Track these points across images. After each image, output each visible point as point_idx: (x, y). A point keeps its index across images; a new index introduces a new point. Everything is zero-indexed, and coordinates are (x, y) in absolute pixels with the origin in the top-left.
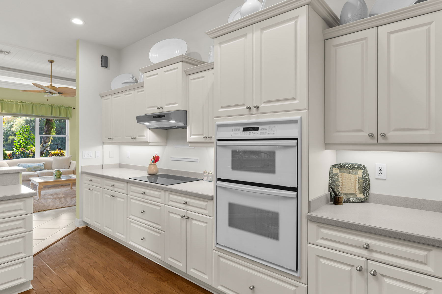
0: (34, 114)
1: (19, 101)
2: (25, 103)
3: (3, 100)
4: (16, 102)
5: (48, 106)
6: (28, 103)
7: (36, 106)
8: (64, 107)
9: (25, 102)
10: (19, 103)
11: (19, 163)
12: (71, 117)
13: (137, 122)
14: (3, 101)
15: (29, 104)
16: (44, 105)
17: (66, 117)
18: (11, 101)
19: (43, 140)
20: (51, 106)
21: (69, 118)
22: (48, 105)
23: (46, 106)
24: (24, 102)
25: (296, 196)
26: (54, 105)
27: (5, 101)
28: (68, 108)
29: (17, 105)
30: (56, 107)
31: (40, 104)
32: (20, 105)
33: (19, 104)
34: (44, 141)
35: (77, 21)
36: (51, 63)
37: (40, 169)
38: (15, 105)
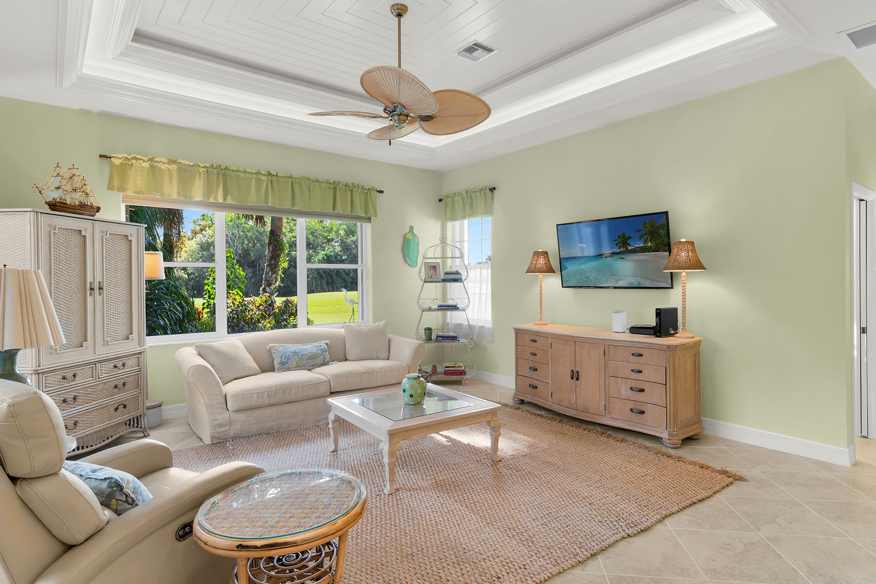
0: (295, 209)
1: (263, 172)
2: (275, 178)
3: (226, 168)
4: (256, 173)
5: (326, 185)
6: (283, 177)
7: (300, 185)
8: (360, 189)
9: (277, 175)
10: (263, 178)
11: (271, 345)
12: (376, 216)
14: (227, 172)
15: (285, 179)
16: (318, 182)
17: (364, 215)
18: (245, 172)
19: (265, 278)
20: (333, 186)
21: (370, 219)
22: (328, 182)
23: (322, 185)
24: (275, 175)
26: (339, 183)
27: (232, 170)
28: (369, 191)
29: (259, 181)
30: (344, 188)
31: (309, 179)
32: (266, 182)
33: (263, 180)
34: (267, 281)
36: (399, 15)
38: (253, 181)
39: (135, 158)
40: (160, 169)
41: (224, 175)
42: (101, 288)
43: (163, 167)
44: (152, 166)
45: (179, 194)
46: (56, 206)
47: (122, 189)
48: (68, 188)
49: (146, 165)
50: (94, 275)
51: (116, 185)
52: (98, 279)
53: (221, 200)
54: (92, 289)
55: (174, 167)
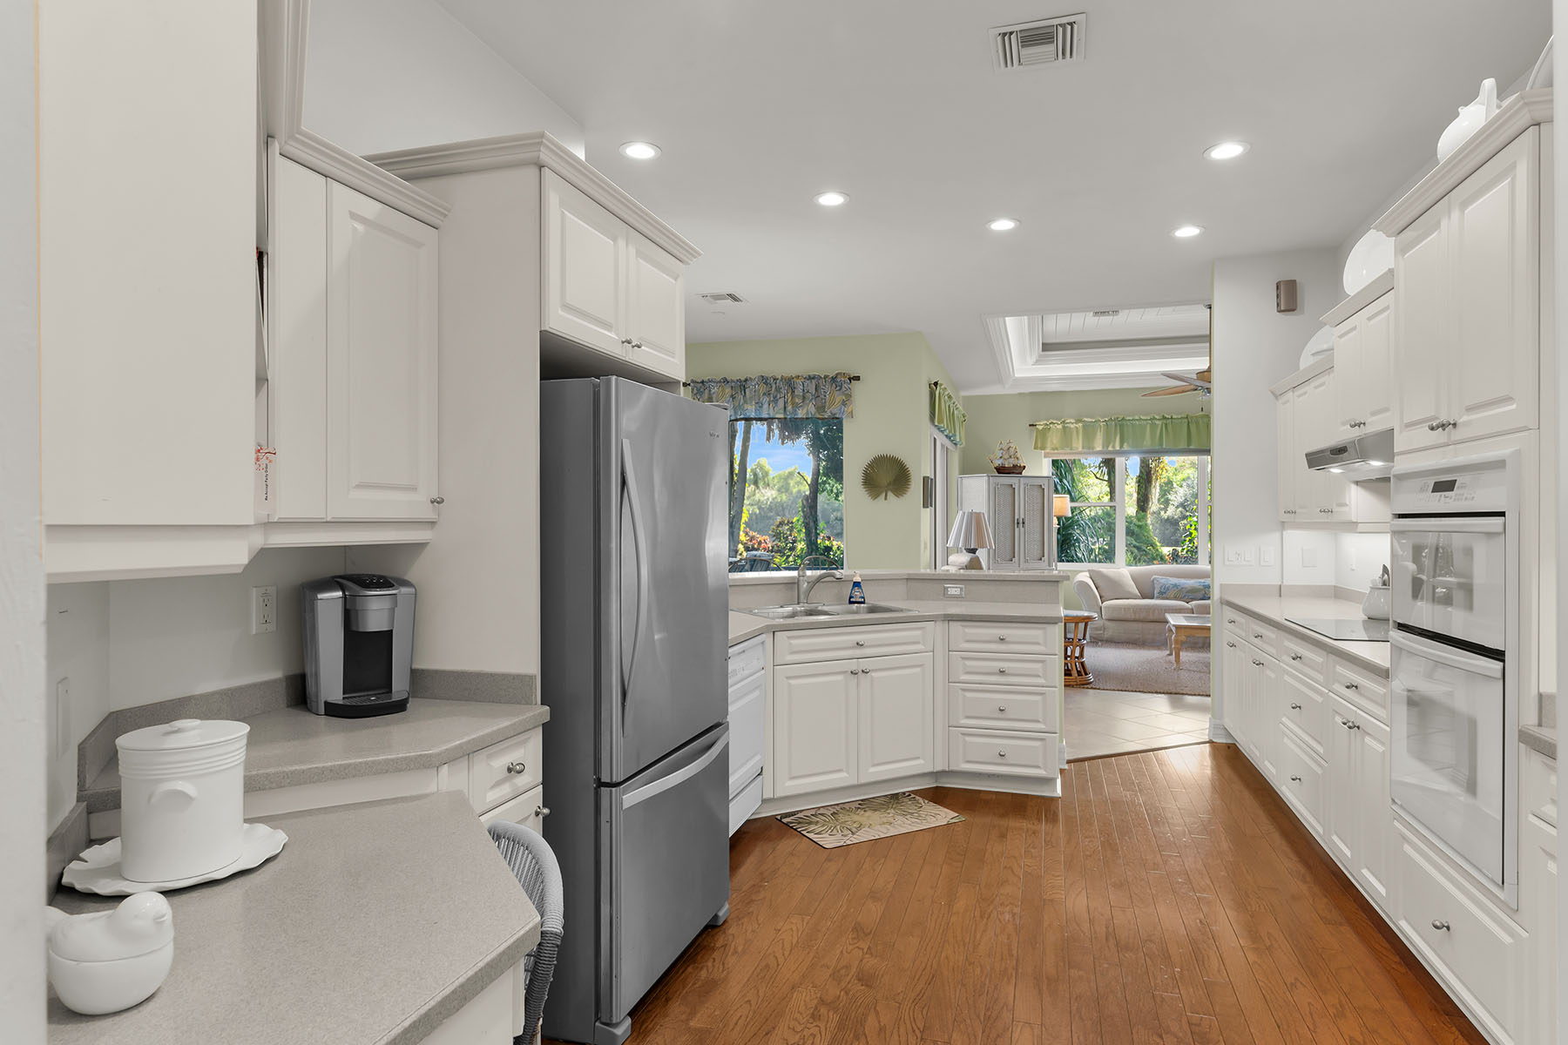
0: (1191, 447)
1: (1157, 417)
2: (1171, 420)
3: (1123, 419)
4: (1151, 419)
6: (1179, 417)
7: (1197, 423)
9: (1172, 418)
10: (1157, 422)
11: (1154, 577)
13: (1309, 468)
14: (1124, 422)
15: (1180, 421)
18: (1142, 417)
24: (1170, 417)
25: (1499, 675)
27: (1128, 420)
29: (1153, 426)
32: (1160, 426)
33: (1158, 425)
35: (1187, 232)
37: (1201, 597)
38: (1148, 426)
39: (1052, 423)
40: (1070, 428)
41: (1122, 426)
42: (1023, 523)
43: (1072, 426)
44: (1064, 427)
45: (1083, 448)
46: (1001, 470)
47: (1043, 448)
48: (1006, 456)
49: (1060, 427)
50: (1020, 514)
51: (1039, 445)
52: (1022, 517)
53: (1118, 448)
54: (1018, 523)
55: (1080, 424)
